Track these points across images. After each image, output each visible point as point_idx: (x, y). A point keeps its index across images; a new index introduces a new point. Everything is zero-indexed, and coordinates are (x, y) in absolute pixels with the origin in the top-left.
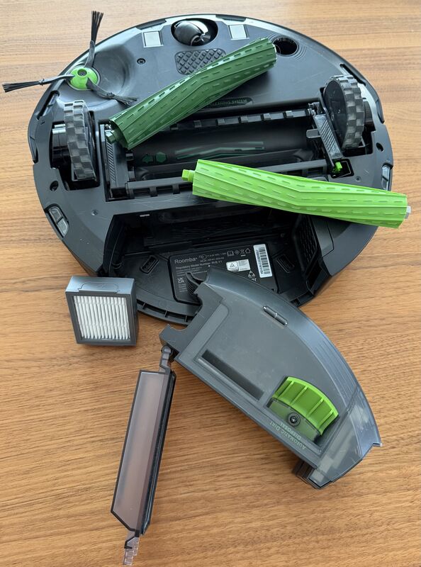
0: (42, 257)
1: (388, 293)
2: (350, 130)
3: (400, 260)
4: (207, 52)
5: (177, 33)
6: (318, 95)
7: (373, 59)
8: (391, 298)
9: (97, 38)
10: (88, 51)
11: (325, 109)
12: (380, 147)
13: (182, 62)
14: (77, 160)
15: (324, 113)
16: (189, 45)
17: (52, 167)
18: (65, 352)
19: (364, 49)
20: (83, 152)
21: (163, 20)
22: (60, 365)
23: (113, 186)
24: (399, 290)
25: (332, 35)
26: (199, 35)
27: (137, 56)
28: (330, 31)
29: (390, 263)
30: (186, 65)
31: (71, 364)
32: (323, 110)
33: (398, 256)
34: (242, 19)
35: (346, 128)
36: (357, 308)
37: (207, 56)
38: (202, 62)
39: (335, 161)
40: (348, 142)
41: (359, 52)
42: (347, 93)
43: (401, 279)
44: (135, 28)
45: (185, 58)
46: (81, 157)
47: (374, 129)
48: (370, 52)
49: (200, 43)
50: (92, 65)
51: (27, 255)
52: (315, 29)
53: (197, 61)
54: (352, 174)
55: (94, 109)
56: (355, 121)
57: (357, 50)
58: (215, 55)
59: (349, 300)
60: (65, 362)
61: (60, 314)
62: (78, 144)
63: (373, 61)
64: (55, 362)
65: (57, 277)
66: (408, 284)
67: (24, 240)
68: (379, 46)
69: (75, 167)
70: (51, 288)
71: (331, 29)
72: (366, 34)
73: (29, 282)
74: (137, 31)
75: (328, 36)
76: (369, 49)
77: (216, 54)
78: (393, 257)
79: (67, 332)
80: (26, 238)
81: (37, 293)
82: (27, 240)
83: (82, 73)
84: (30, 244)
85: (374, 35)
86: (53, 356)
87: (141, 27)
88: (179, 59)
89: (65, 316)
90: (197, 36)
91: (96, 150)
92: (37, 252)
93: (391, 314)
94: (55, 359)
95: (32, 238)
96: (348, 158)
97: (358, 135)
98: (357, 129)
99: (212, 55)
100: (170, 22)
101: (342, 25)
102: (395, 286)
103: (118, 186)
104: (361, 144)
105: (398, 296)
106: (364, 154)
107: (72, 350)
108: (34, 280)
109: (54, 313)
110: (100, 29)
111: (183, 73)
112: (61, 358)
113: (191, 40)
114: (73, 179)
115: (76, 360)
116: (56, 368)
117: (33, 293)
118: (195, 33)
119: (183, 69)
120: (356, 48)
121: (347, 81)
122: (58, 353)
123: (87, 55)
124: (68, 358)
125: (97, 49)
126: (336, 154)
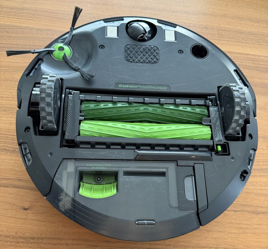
0: (14, 164)
1: (233, 231)
2: (234, 125)
3: (245, 208)
4: (147, 47)
5: (129, 30)
6: (215, 91)
7: (254, 62)
8: (234, 235)
9: (76, 24)
10: (68, 33)
11: (218, 102)
12: (250, 136)
13: (129, 52)
14: (45, 118)
15: (217, 105)
16: (136, 40)
17: (28, 116)
18: (16, 233)
19: (249, 55)
20: (49, 114)
21: (121, 19)
22: (11, 242)
23: (66, 137)
24: (241, 230)
25: (231, 41)
26: (144, 34)
27: (100, 43)
28: (230, 38)
29: (239, 209)
30: (131, 55)
31: (18, 243)
32: (217, 103)
33: (245, 205)
34: (174, 26)
35: (231, 123)
36: (211, 238)
37: (146, 50)
38: (142, 55)
39: (217, 145)
40: (230, 131)
41: (246, 56)
42: (237, 100)
43: (244, 222)
44: (103, 21)
45: (131, 49)
46: (47, 116)
47: (249, 123)
48: (253, 57)
49: (144, 40)
50: (69, 44)
51: (5, 160)
52: (220, 35)
53: (139, 53)
54: (229, 154)
55: (64, 77)
56: (238, 120)
57: (245, 54)
58: (151, 51)
59: (208, 231)
60: (15, 240)
61: (18, 206)
62: (46, 108)
63: (254, 64)
64: (8, 239)
65: (20, 180)
66: (248, 226)
67: (5, 149)
68: (260, 54)
69: (43, 122)
70: (15, 187)
71: (231, 37)
72: (253, 44)
73: (3, 180)
74: (102, 24)
75: (228, 41)
76: (253, 55)
77: (153, 50)
78: (242, 205)
79: (20, 220)
80: (7, 149)
81: (6, 188)
82: (7, 150)
83: (61, 49)
84: (8, 153)
85: (258, 45)
86: (8, 234)
87: (106, 21)
88: (127, 50)
89: (20, 208)
90: (142, 35)
91: (60, 108)
92: (12, 159)
93: (232, 246)
94: (9, 237)
95: (11, 149)
96: (228, 142)
97: (238, 128)
98: (239, 125)
99: (150, 50)
100: (126, 21)
101: (239, 35)
102: (239, 226)
103: (70, 138)
104: (239, 134)
105: (239, 234)
106: (239, 141)
107: (21, 233)
108: (6, 179)
109: (14, 205)
110: (79, 19)
111: (128, 60)
112: (13, 237)
113: (138, 37)
114: (40, 129)
115: (22, 240)
116: (9, 243)
117: (4, 188)
118: (142, 33)
119: (129, 58)
120: (245, 52)
121: (238, 91)
122: (11, 233)
123: (67, 35)
124: (17, 238)
125: (75, 32)
126: (219, 141)
